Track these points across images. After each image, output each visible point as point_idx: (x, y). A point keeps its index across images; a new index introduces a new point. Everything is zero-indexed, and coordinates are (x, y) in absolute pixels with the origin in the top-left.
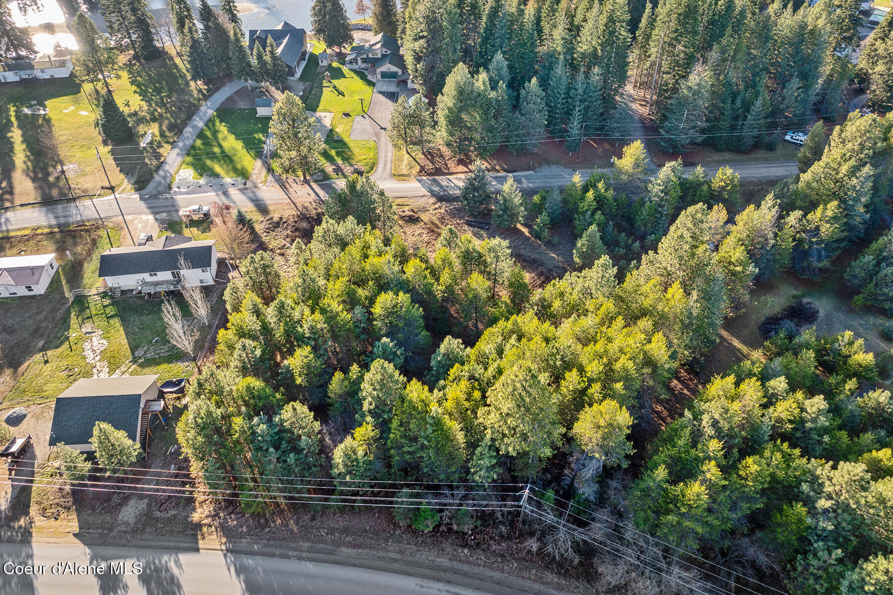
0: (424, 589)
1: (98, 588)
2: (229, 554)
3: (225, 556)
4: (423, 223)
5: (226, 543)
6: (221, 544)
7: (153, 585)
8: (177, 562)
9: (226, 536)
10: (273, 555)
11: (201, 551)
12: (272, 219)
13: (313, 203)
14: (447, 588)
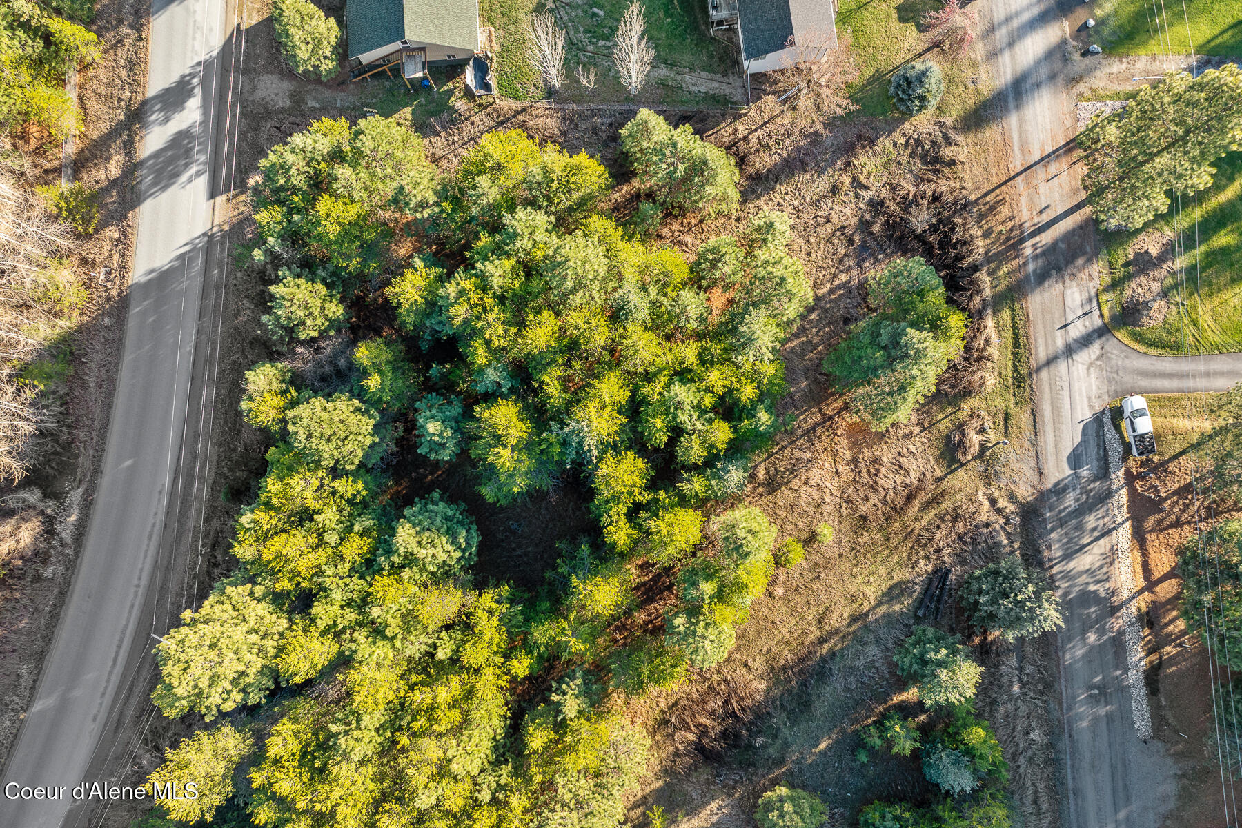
0: (157, 495)
1: (167, 86)
2: (206, 239)
3: (204, 234)
4: (939, 473)
5: (222, 231)
6: (220, 225)
7: (170, 153)
8: (198, 174)
9: (232, 229)
10: (203, 297)
11: (212, 201)
12: (948, 141)
13: (1010, 225)
14: (157, 524)
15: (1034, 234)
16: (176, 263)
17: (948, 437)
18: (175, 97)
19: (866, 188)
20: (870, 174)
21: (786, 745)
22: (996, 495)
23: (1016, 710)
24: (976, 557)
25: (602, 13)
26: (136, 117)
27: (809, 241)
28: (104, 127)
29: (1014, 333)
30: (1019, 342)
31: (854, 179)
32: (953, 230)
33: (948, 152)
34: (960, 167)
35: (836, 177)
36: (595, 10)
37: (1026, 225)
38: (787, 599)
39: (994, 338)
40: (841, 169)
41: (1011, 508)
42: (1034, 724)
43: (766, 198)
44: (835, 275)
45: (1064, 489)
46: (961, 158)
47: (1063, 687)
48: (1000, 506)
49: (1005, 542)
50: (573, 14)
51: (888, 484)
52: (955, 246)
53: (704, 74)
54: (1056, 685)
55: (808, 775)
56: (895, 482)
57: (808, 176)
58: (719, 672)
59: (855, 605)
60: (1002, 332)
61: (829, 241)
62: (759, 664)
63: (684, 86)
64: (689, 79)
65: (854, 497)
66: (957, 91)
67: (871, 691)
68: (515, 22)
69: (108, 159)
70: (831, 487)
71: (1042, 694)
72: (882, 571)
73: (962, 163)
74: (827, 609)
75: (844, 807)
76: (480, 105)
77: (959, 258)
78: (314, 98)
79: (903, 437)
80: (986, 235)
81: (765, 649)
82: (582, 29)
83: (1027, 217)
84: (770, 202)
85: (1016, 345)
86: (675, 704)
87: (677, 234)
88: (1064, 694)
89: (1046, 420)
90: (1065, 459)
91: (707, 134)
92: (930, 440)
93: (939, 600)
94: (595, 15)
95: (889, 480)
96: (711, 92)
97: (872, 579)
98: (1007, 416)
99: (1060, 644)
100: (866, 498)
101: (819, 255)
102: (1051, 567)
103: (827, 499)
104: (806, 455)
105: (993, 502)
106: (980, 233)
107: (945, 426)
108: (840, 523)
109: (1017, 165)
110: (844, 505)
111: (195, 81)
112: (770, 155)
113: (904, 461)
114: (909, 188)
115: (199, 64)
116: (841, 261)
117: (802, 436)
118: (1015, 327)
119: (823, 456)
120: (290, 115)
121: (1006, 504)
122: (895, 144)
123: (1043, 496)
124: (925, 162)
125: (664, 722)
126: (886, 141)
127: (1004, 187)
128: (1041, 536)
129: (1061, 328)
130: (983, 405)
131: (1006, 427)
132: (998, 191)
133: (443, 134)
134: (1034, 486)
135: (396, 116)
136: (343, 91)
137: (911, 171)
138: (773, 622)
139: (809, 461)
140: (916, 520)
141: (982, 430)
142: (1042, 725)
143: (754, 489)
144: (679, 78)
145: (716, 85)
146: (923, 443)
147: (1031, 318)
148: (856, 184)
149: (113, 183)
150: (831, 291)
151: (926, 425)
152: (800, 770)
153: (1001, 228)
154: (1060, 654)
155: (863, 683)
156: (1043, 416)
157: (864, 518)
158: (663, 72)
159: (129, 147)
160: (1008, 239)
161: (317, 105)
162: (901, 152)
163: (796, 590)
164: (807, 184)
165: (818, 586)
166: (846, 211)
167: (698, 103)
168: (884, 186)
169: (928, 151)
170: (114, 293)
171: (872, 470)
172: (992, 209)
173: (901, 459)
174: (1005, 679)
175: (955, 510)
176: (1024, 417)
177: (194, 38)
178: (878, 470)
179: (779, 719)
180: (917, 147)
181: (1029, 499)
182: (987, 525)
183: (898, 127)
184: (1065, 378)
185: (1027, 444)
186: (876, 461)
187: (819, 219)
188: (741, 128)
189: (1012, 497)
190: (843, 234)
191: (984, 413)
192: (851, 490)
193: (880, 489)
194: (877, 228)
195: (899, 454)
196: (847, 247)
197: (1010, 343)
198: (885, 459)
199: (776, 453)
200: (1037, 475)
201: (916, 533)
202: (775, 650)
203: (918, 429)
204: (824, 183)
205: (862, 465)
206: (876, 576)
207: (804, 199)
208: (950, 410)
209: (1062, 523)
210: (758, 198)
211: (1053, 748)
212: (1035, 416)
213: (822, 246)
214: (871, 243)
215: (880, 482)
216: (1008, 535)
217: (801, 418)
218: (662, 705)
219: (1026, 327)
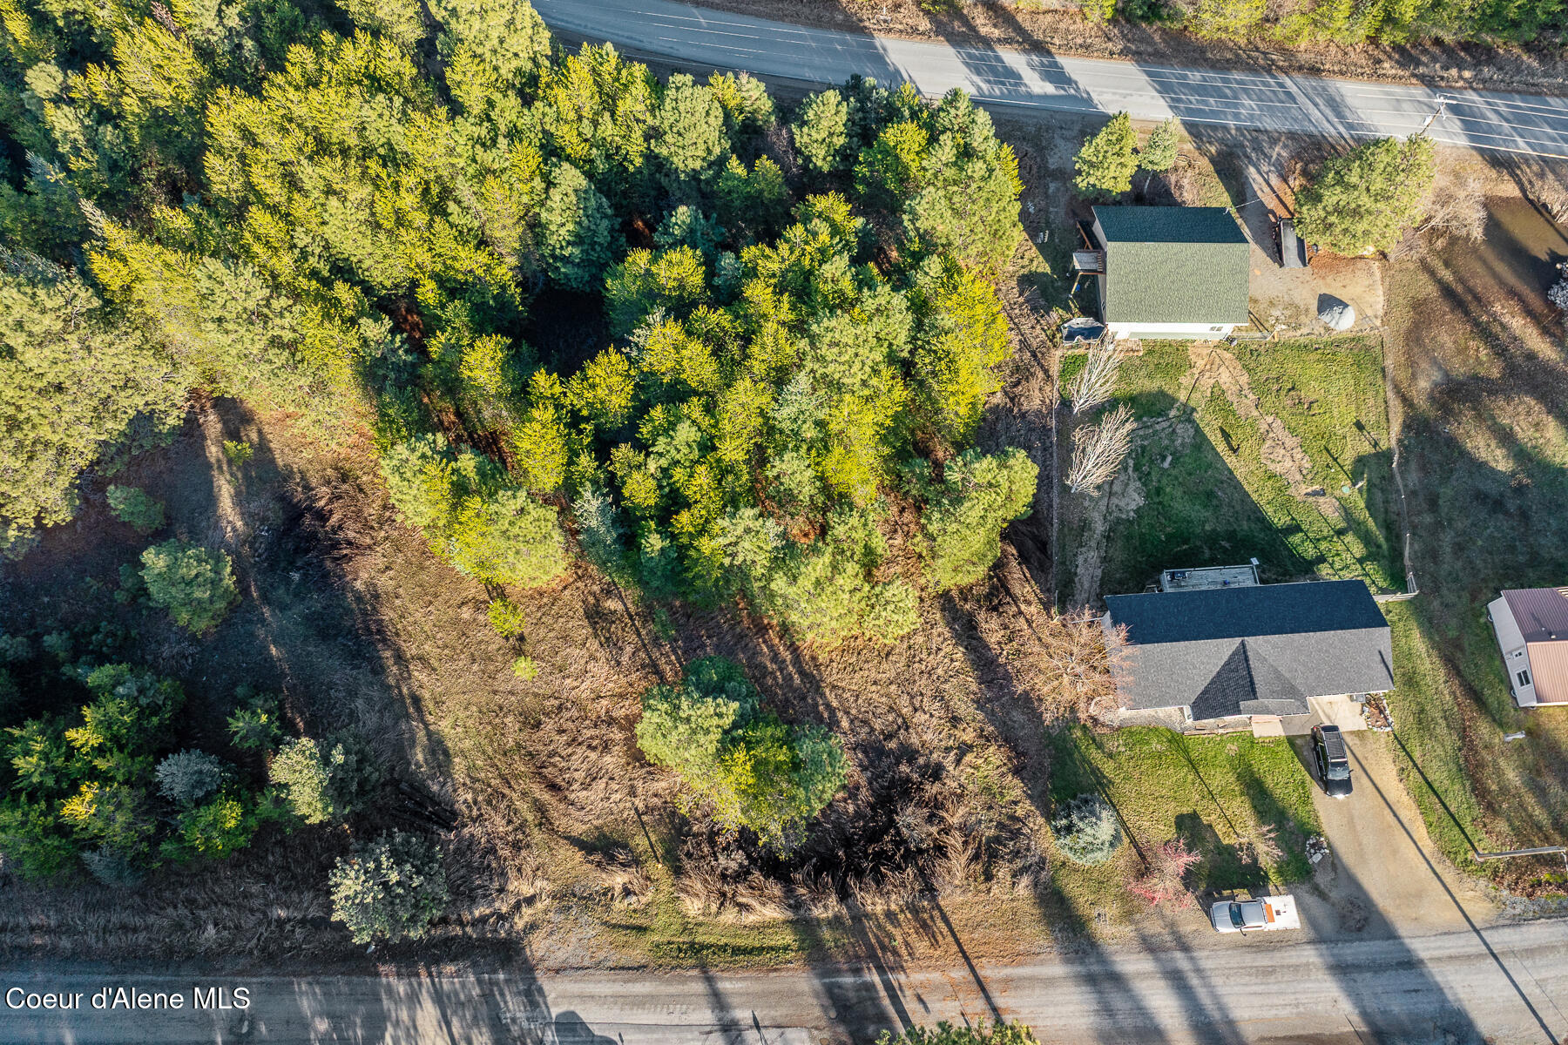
12: (1018, 874)
15: (889, 987)
16: (891, 68)
17: (625, 846)
18: (1055, 75)
19: (958, 762)
20: (977, 768)
21: (283, 608)
22: (539, 906)
23: (252, 911)
24: (462, 872)
25: (1166, 465)
26: (1036, 47)
27: (891, 683)
28: (1027, 26)
29: (753, 949)
30: (741, 953)
31: (970, 748)
32: (899, 868)
33: (1003, 872)
34: (983, 887)
35: (972, 724)
36: (1169, 458)
37: (902, 977)
38: (456, 621)
39: (750, 919)
40: (982, 731)
41: (520, 923)
42: (226, 933)
43: (948, 635)
44: (847, 713)
45: (533, 1004)
46: (995, 890)
47: (263, 979)
48: (524, 910)
49: (477, 913)
50: (1163, 435)
51: (575, 761)
52: (876, 870)
53: (1099, 572)
54: (269, 969)
55: (242, 631)
56: (576, 770)
57: (974, 687)
58: (387, 538)
59: (431, 706)
60: (756, 932)
61: (891, 709)
62: (385, 582)
63: (1083, 549)
64: (1093, 556)
65: (566, 715)
66: (1086, 891)
67: (322, 717)
68: (1149, 376)
69: (995, 26)
70: (582, 688)
71: (263, 950)
72: (467, 744)
73: (989, 891)
74: (434, 669)
75: (191, 671)
76: (1054, 336)
77: (859, 874)
78: (1058, 189)
79: (632, 786)
80: (890, 915)
81: (401, 591)
82: (1146, 443)
83: (911, 979)
84: (941, 639)
85: (737, 951)
86: (361, 490)
87: (906, 528)
88: (254, 980)
89: (630, 985)
90: (572, 1008)
91: (1026, 571)
92: (624, 821)
93: (416, 814)
94: (1164, 458)
95: (580, 762)
96: (1076, 579)
97: (459, 730)
98: (641, 929)
99: (322, 978)
100: (561, 731)
101: (874, 695)
102: (430, 975)
103: (568, 681)
104: (625, 659)
105: (530, 901)
106: (893, 907)
107: (640, 842)
108: (536, 695)
109: (988, 971)
110: (557, 703)
111: (1072, 91)
112: (999, 643)
113: (601, 784)
114: (956, 816)
115: (1088, 93)
116: (865, 722)
117: (650, 657)
118: (761, 950)
119: (623, 681)
120: (1040, 167)
121: (526, 919)
122: (1015, 803)
123: (528, 970)
124: (989, 840)
125: (344, 478)
126: (1019, 792)
127: (955, 948)
128: (475, 965)
129: (755, 1018)
130: (661, 898)
131: (627, 927)
132: (950, 939)
133: (1021, 300)
134: (542, 959)
135: (1041, 258)
136: (1066, 213)
137: (980, 822)
138: (431, 603)
139: (619, 663)
140: (524, 794)
141: (627, 892)
142: (220, 945)
143: (594, 594)
144: (1093, 544)
145: (1086, 585)
146: (621, 812)
147: (773, 975)
148: (964, 749)
149: (973, 29)
150: (828, 706)
151: (645, 818)
152: (250, 621)
153: (899, 939)
154: (310, 979)
155: (334, 707)
156: (636, 981)
157: (537, 725)
158: (1100, 527)
159: (1007, 41)
160: (884, 948)
161: (1051, 191)
162: (1004, 811)
163: (464, 634)
164: (964, 687)
165: (464, 660)
166: (928, 732)
167: (1063, 563)
168: (960, 785)
169: (1005, 846)
170: (867, 24)
171: (594, 743)
172: (925, 927)
173: (604, 780)
174: (295, 897)
175: (528, 846)
176: (638, 952)
177: (1114, 94)
178: (594, 749)
179: (316, 602)
180: (1011, 832)
181: (528, 950)
182: (501, 890)
183: (1037, 808)
184: (686, 1019)
185: (601, 955)
186: (606, 747)
187: (919, 698)
188: (1033, 609)
189: (532, 927)
190: (899, 728)
191: (649, 896)
192: (574, 713)
193: (570, 750)
194: (904, 768)
195: (612, 779)
196: (882, 732)
197: (741, 942)
198: (607, 759)
199: (634, 625)
200: (557, 965)
201: (507, 791)
202: (398, 602)
203: (641, 806)
204: (965, 708)
205: (603, 729)
206: (462, 736)
207: (946, 681)
208: (660, 851)
209: (487, 997)
210: (948, 624)
211: (188, 958)
212: (637, 969)
213: (884, 699)
214: (886, 762)
215: (579, 751)
216: (483, 920)
217: (673, 658)
218: (365, 478)
219: (760, 967)
